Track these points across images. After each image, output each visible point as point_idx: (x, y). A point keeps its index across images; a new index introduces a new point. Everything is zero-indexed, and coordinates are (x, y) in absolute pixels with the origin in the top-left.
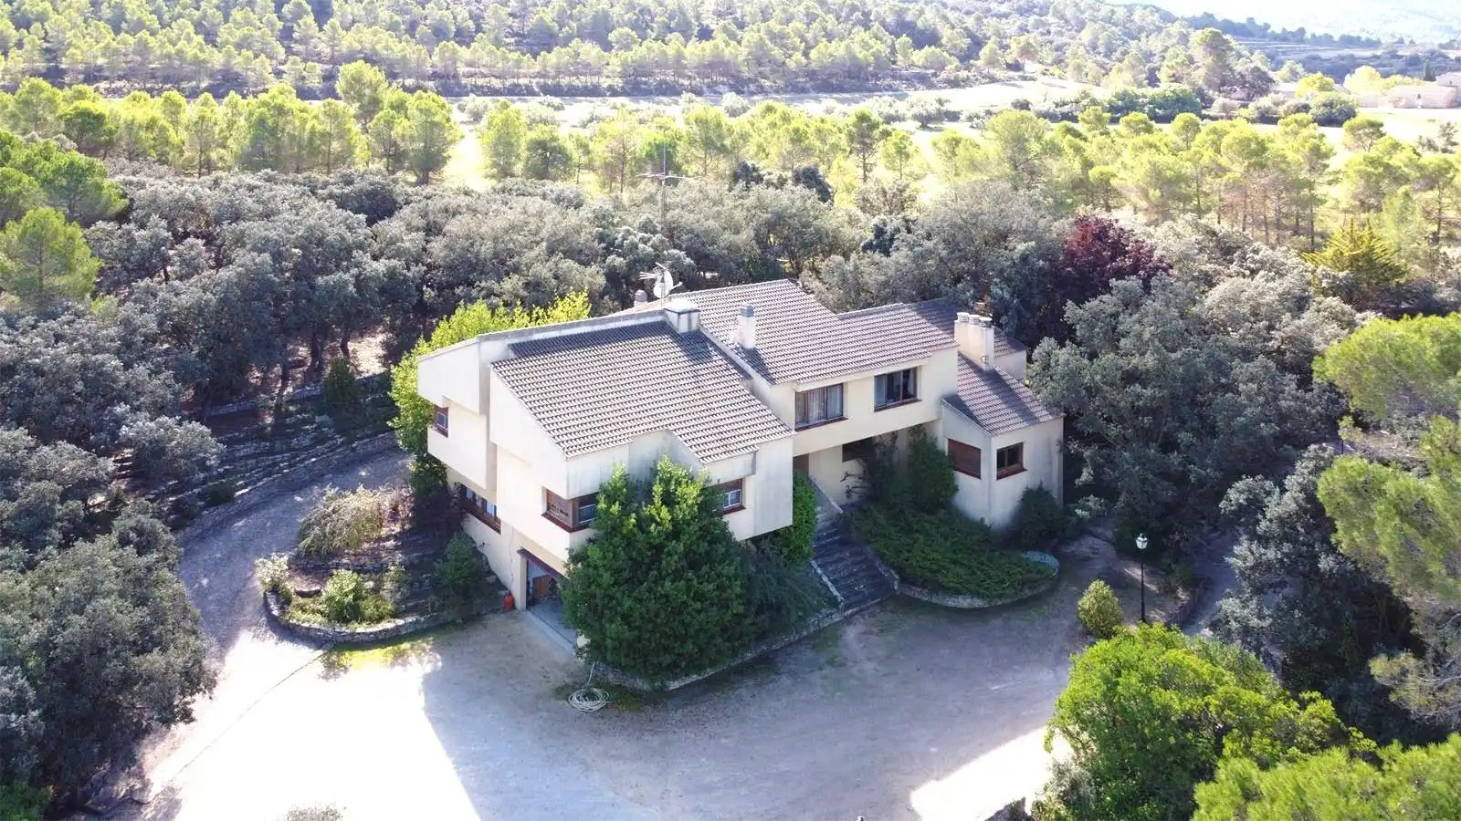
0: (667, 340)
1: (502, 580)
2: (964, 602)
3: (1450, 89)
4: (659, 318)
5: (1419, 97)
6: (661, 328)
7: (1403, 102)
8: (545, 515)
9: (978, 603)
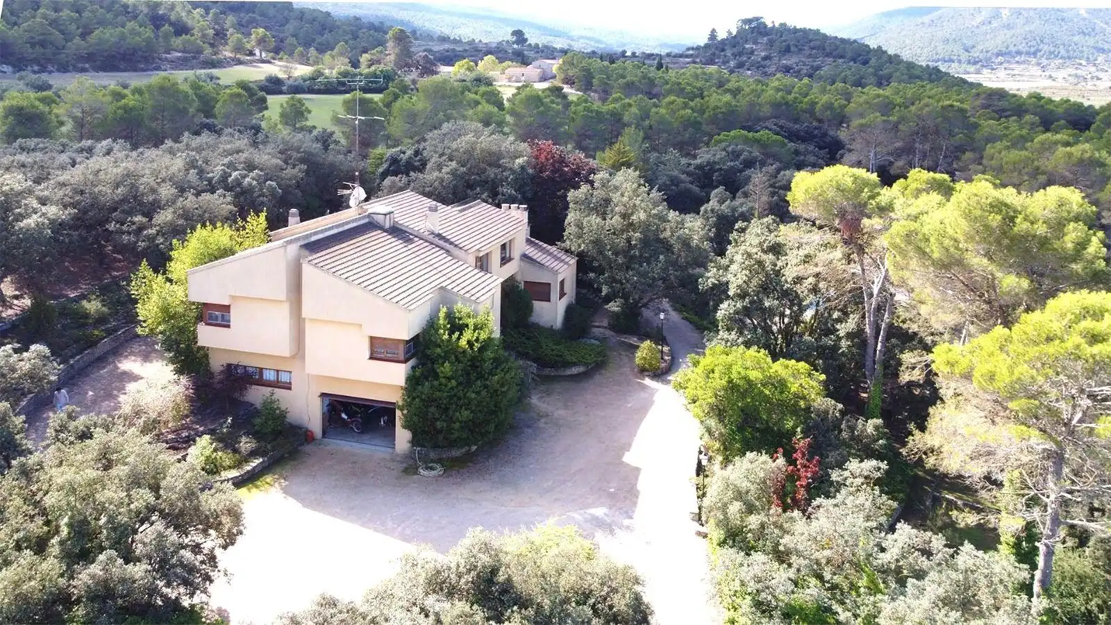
0: (377, 234)
1: (294, 423)
2: (575, 370)
3: (539, 70)
4: (366, 220)
5: (523, 75)
6: (370, 226)
7: (514, 79)
8: (371, 358)
9: (581, 369)
